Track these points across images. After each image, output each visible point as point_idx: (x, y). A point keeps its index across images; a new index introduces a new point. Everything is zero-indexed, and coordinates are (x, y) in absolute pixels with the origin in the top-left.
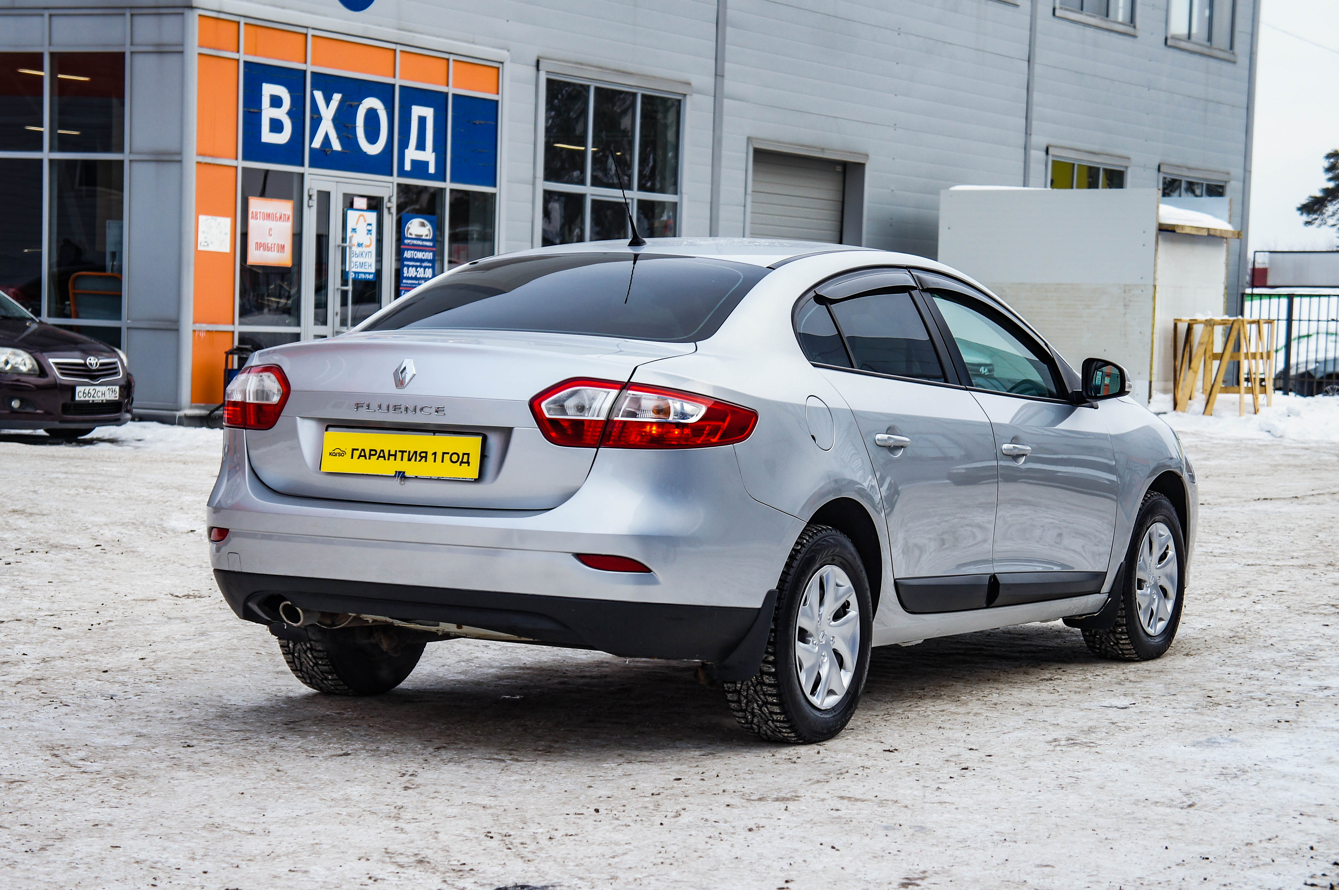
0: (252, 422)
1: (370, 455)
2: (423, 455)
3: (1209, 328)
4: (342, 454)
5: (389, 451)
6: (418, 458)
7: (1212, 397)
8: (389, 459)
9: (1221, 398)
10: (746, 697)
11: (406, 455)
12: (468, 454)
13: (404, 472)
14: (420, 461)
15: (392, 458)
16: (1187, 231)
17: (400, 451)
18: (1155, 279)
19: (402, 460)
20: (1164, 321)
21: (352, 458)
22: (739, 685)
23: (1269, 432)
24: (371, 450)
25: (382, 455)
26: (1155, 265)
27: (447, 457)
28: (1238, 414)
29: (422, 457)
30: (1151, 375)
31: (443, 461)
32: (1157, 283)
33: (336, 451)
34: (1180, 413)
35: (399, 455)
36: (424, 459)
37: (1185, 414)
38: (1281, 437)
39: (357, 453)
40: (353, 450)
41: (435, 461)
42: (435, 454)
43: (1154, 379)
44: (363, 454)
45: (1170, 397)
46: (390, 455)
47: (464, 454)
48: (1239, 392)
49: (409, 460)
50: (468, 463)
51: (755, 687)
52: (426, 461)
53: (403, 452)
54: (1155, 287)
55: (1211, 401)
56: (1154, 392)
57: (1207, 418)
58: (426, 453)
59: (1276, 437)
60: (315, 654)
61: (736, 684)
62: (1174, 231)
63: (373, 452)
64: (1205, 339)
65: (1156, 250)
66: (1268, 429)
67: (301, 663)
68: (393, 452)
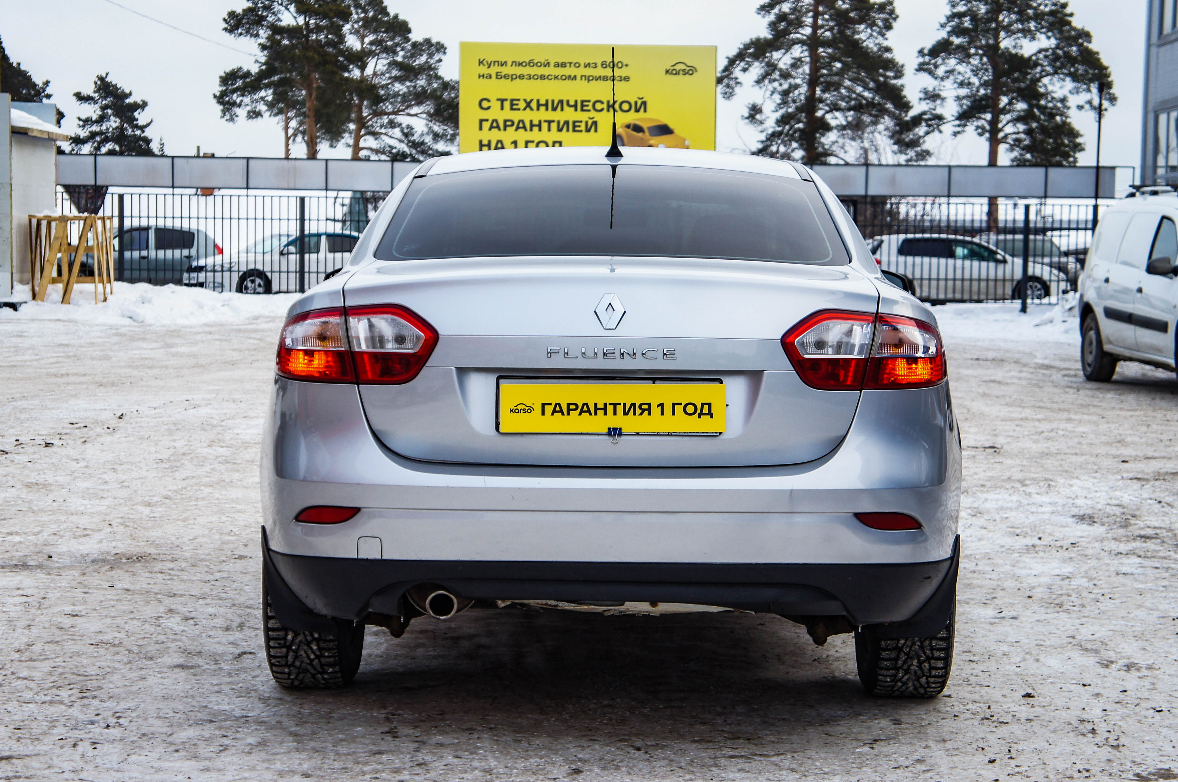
0: (370, 375)
1: (569, 410)
2: (646, 407)
3: (63, 224)
4: (528, 410)
5: (596, 404)
6: (638, 411)
7: (69, 287)
8: (596, 414)
9: (77, 287)
10: (907, 654)
11: (620, 409)
12: (709, 405)
13: (620, 429)
14: (641, 414)
15: (600, 413)
16: (35, 134)
17: (610, 404)
18: (11, 179)
19: (615, 414)
20: (20, 216)
21: (543, 414)
22: (902, 642)
23: (131, 318)
24: (569, 405)
25: (585, 409)
26: (11, 165)
27: (679, 409)
28: (94, 302)
29: (643, 411)
30: (12, 267)
31: (673, 414)
32: (13, 182)
33: (519, 407)
34: (40, 302)
35: (610, 409)
36: (646, 412)
37: (45, 303)
38: (142, 322)
39: (549, 409)
40: (543, 405)
41: (662, 414)
42: (661, 405)
43: (14, 271)
44: (558, 409)
45: (27, 288)
46: (596, 409)
47: (703, 405)
48: (94, 282)
49: (626, 413)
50: (710, 414)
51: (922, 643)
52: (649, 414)
53: (615, 405)
54: (11, 185)
55: (68, 291)
56: (15, 283)
57: (65, 306)
58: (649, 405)
59: (138, 322)
60: (322, 645)
61: (898, 640)
62: (26, 134)
63: (571, 407)
64: (61, 234)
65: (11, 151)
66: (129, 315)
67: (296, 657)
68: (600, 405)
